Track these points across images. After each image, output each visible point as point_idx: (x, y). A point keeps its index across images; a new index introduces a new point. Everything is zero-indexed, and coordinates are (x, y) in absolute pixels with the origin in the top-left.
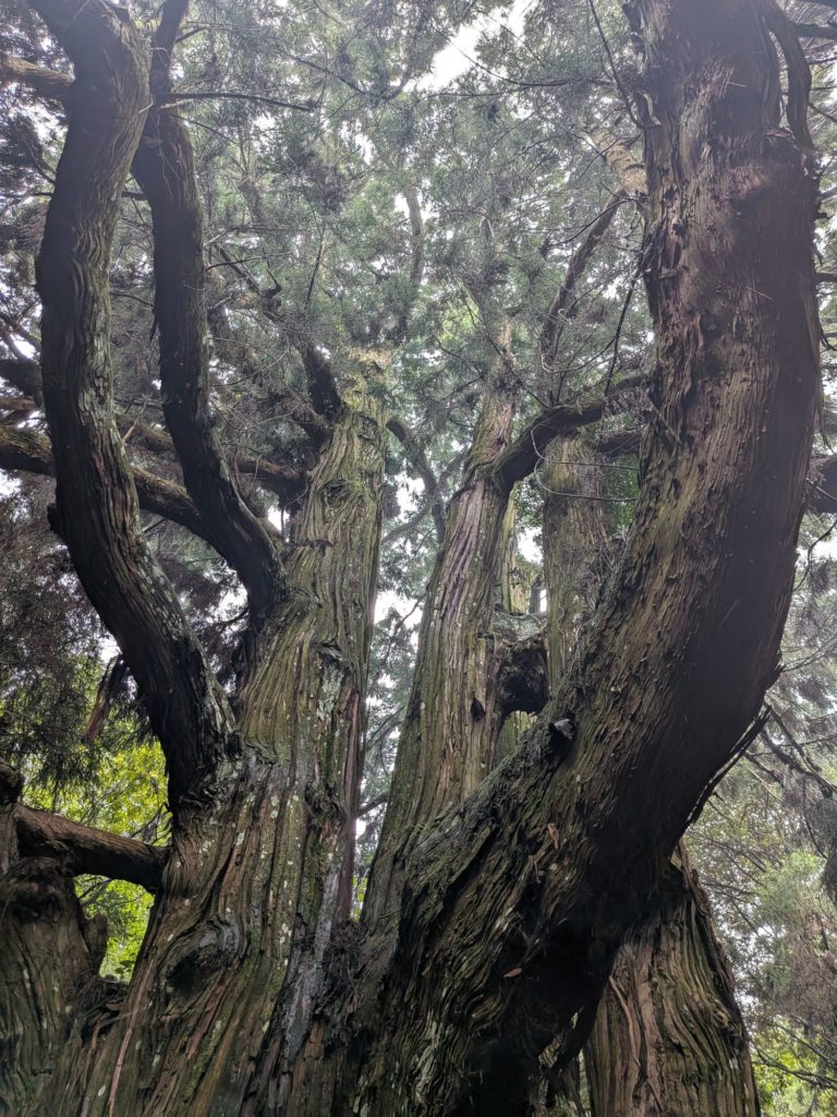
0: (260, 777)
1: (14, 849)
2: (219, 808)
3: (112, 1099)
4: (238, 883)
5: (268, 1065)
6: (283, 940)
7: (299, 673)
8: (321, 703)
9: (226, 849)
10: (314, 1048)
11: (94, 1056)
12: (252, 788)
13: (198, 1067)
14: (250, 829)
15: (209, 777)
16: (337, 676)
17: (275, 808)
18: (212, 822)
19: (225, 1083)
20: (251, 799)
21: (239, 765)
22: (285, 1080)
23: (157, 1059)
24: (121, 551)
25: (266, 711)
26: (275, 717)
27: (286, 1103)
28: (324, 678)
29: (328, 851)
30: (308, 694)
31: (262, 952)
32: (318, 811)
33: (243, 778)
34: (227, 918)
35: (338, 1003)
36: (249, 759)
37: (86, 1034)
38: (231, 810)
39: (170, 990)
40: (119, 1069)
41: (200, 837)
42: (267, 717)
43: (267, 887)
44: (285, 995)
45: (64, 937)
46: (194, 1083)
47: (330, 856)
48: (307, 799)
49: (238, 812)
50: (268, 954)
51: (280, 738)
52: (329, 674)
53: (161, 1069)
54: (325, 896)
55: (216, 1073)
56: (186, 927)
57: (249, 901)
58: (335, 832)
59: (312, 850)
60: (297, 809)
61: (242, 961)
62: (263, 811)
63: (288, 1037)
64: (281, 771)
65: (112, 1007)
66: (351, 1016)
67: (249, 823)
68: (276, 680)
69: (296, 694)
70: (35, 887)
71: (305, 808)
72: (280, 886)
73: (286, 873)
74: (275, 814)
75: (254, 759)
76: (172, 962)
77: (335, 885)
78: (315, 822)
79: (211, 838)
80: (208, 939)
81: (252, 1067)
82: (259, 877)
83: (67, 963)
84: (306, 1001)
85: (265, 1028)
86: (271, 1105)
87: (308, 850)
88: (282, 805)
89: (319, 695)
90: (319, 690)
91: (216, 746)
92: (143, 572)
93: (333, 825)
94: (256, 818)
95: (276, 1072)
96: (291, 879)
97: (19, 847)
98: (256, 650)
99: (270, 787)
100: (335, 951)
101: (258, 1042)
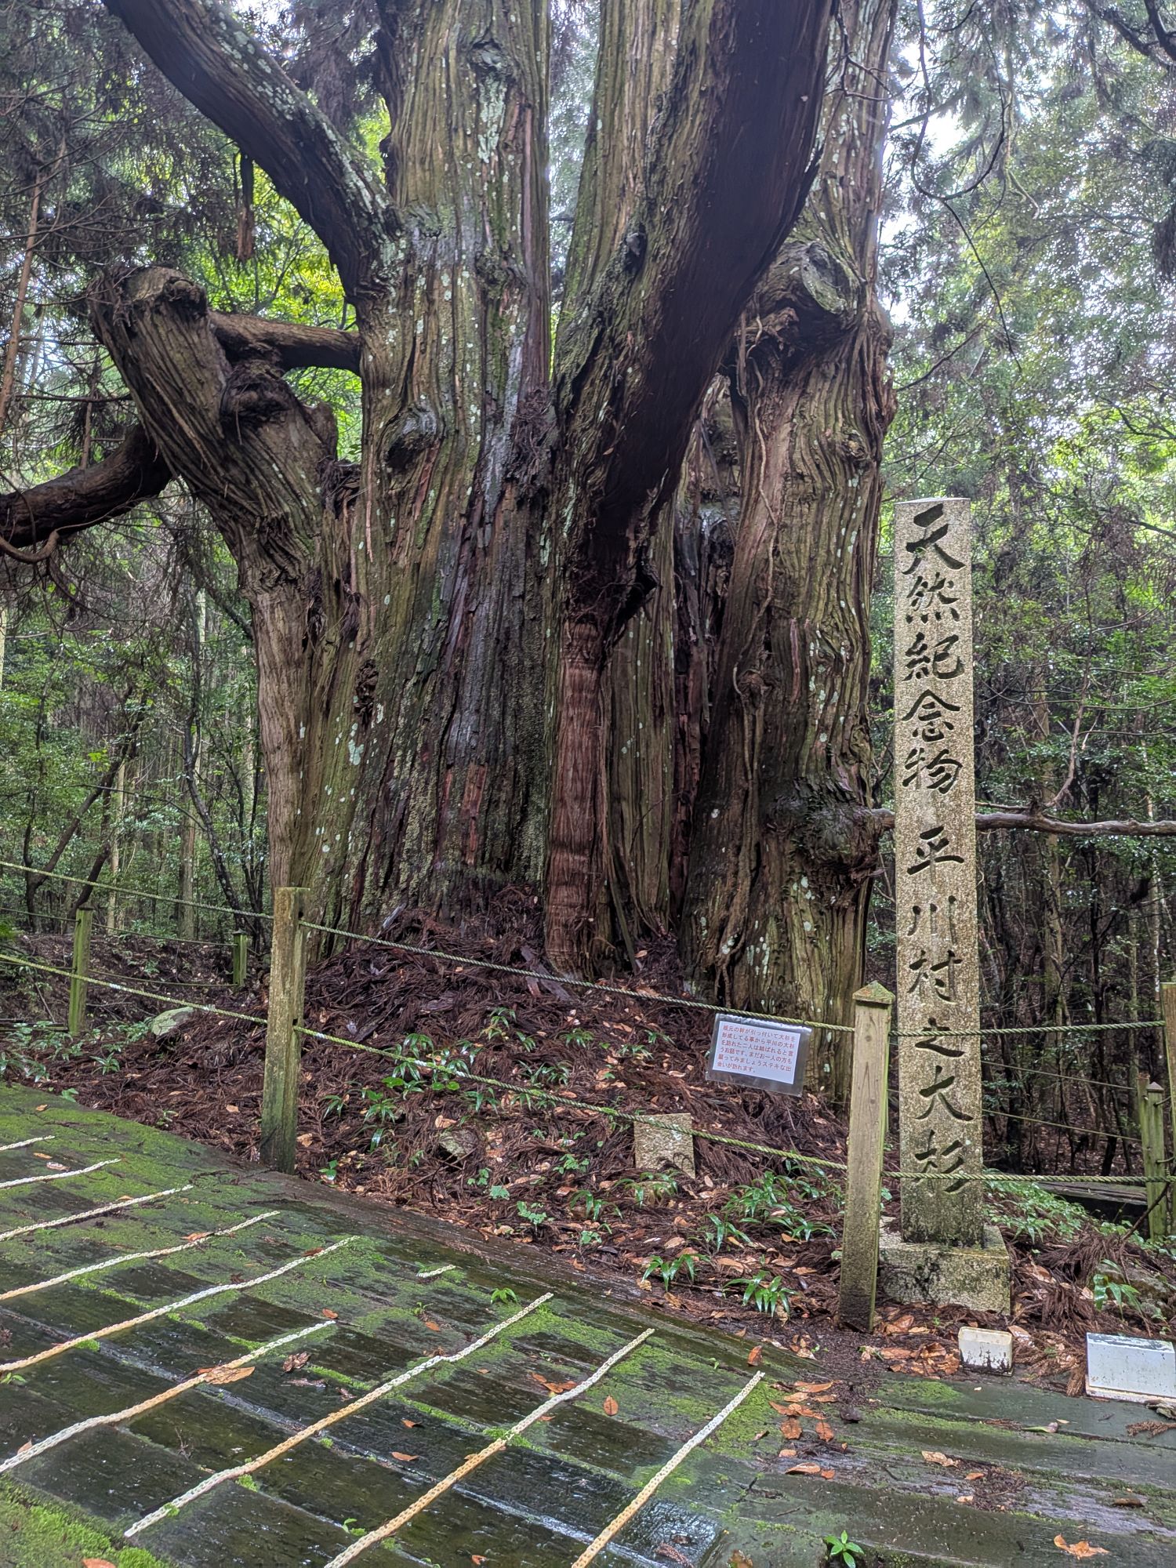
0: (426, 255)
1: (224, 361)
2: (394, 294)
3: (370, 550)
4: (427, 371)
5: (476, 519)
6: (473, 419)
7: (449, 97)
8: (482, 139)
9: (409, 338)
10: (509, 502)
11: (348, 522)
12: (420, 270)
13: (423, 525)
14: (428, 314)
15: (375, 264)
16: (498, 91)
17: (447, 288)
18: (392, 310)
19: (444, 533)
20: (422, 281)
21: (403, 243)
22: (488, 528)
23: (393, 522)
24: (193, 29)
25: (422, 162)
26: (432, 170)
27: (491, 542)
28: (482, 101)
29: (509, 324)
30: (465, 132)
31: (457, 432)
32: (493, 282)
33: (410, 259)
34: (423, 404)
35: (524, 467)
36: (411, 234)
37: (337, 507)
38: (405, 296)
39: (389, 470)
40: (368, 530)
41: (384, 327)
42: (424, 170)
43: (452, 371)
44: (480, 466)
45: (295, 432)
46: (422, 536)
47: (513, 328)
48: (478, 273)
49: (412, 298)
50: (463, 433)
51: (441, 199)
52: (487, 91)
53: (397, 528)
54: (510, 371)
55: (438, 527)
56: (391, 416)
57: (438, 387)
58: (514, 302)
59: (493, 326)
60: (469, 287)
61: (441, 440)
62: (436, 292)
63: (487, 497)
64: (447, 244)
65: (353, 485)
66: (534, 477)
67: (425, 308)
68: (425, 114)
69: (451, 131)
70: (254, 395)
71: (477, 283)
72: (463, 369)
73: (467, 357)
74: (448, 295)
75: (417, 233)
76: (386, 448)
77: (519, 359)
78: (491, 295)
79: (394, 327)
80: (409, 426)
81: (463, 521)
82: (444, 363)
83: (305, 454)
84: (498, 468)
85: (469, 492)
86: (480, 546)
87: (489, 326)
88: (454, 283)
89: (479, 127)
90: (477, 120)
91: (373, 228)
92: (227, 46)
93: (512, 294)
94: (431, 302)
95: (482, 524)
96: (473, 362)
97: (228, 358)
98: (397, 67)
99: (439, 264)
100: (520, 423)
101: (465, 503)
